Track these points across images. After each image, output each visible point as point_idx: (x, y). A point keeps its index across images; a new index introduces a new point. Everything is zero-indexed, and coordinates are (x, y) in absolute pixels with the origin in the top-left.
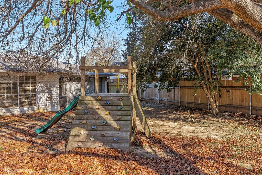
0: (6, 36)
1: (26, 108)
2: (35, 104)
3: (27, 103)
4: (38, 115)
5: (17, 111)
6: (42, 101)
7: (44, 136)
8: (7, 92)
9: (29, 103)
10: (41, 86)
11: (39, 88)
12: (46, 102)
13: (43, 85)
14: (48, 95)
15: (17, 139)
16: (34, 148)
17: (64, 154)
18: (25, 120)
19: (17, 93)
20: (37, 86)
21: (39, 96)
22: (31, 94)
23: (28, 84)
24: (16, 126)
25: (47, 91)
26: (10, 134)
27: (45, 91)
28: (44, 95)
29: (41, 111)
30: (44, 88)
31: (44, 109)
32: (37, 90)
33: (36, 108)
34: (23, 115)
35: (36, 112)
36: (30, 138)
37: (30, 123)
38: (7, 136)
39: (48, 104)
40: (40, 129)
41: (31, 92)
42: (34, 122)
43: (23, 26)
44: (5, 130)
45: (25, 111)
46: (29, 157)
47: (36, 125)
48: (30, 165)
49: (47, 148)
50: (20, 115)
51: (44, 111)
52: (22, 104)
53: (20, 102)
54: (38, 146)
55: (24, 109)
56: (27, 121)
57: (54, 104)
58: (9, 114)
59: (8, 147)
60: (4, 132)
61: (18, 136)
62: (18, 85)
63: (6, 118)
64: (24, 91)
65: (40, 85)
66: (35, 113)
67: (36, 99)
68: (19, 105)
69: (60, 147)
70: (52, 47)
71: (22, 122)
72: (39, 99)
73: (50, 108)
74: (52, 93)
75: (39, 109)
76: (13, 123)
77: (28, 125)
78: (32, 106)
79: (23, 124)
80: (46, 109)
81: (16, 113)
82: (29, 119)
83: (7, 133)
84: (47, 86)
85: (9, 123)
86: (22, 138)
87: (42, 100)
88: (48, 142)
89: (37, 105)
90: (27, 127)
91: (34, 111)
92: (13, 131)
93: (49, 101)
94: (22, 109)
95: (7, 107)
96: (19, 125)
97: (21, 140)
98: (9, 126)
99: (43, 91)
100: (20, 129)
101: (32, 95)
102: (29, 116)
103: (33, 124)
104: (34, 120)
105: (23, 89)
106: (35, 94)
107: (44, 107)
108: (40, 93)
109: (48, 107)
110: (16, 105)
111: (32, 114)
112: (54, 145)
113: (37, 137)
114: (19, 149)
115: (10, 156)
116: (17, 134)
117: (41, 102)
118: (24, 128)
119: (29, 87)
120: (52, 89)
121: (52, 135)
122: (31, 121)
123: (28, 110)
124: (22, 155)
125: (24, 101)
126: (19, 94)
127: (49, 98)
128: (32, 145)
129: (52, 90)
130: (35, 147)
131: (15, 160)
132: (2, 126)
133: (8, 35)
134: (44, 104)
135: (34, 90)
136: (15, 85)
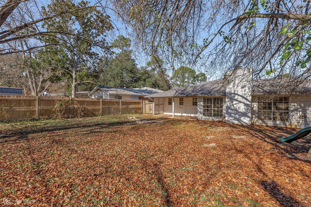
0: (258, 74)
1: (278, 122)
2: (287, 120)
3: (280, 118)
4: (288, 130)
5: (270, 123)
6: (295, 119)
7: (288, 145)
8: (263, 109)
9: (281, 118)
10: (294, 106)
11: (292, 107)
12: (299, 119)
13: (296, 105)
14: (302, 114)
15: (265, 141)
16: (275, 149)
17: (301, 161)
18: (275, 130)
19: (271, 110)
20: (290, 105)
21: (291, 114)
22: (283, 111)
23: (281, 104)
24: (267, 133)
25: (300, 110)
26: (261, 137)
27: (299, 110)
28: (297, 114)
29: (293, 127)
30: (297, 107)
31: (296, 126)
32: (290, 108)
33: (288, 124)
34: (275, 127)
35: (288, 127)
36: (275, 143)
37: (279, 134)
38: (259, 138)
39: (301, 122)
40: (285, 139)
41: (284, 110)
42: (283, 134)
43: (270, 64)
44: (259, 134)
45: (277, 125)
46: (270, 153)
47: (284, 136)
48: (269, 157)
49: (287, 152)
50: (273, 127)
51: (297, 127)
52: (275, 119)
53: (273, 117)
54: (279, 149)
55: (277, 122)
56: (277, 132)
57: (308, 122)
58: (264, 124)
59: (257, 143)
60: (258, 135)
61: (267, 140)
62: (272, 103)
63: (261, 127)
64: (277, 108)
65: (292, 104)
66: (286, 127)
67: (288, 116)
68: (272, 119)
69: (300, 156)
70: (305, 71)
71: (273, 131)
72: (291, 116)
73: (303, 126)
74: (306, 112)
75: (291, 125)
76: (265, 131)
77: (277, 135)
78: (284, 121)
79: (272, 133)
80: (299, 126)
81: (269, 125)
82: (279, 131)
83: (260, 136)
84: (300, 106)
85: (262, 130)
86: (270, 141)
87: (294, 117)
88: (290, 149)
89: (289, 121)
90: (276, 136)
91: (286, 125)
92: (264, 136)
93: (302, 119)
94: (275, 122)
95: (263, 119)
96: (269, 133)
97: (268, 142)
98: (262, 132)
99: (296, 110)
100: (269, 136)
101: (285, 112)
102: (280, 129)
103: (281, 135)
104: (284, 132)
105: (277, 107)
106: (287, 111)
107: (296, 123)
108: (292, 111)
109: (301, 125)
110: (270, 119)
111: (284, 127)
112: (294, 152)
113: (282, 144)
114: (264, 146)
115: (258, 148)
116: (266, 138)
117: (293, 119)
118: (273, 136)
119: (283, 106)
120: (306, 108)
121: (296, 146)
122: (280, 132)
123: (280, 124)
124: (266, 150)
125: (277, 117)
126: (272, 111)
127: (302, 116)
128: (275, 148)
129: (307, 110)
130: (277, 149)
131: (260, 151)
132: (258, 131)
133: (259, 73)
134: (296, 122)
135: (287, 109)
136: (270, 104)
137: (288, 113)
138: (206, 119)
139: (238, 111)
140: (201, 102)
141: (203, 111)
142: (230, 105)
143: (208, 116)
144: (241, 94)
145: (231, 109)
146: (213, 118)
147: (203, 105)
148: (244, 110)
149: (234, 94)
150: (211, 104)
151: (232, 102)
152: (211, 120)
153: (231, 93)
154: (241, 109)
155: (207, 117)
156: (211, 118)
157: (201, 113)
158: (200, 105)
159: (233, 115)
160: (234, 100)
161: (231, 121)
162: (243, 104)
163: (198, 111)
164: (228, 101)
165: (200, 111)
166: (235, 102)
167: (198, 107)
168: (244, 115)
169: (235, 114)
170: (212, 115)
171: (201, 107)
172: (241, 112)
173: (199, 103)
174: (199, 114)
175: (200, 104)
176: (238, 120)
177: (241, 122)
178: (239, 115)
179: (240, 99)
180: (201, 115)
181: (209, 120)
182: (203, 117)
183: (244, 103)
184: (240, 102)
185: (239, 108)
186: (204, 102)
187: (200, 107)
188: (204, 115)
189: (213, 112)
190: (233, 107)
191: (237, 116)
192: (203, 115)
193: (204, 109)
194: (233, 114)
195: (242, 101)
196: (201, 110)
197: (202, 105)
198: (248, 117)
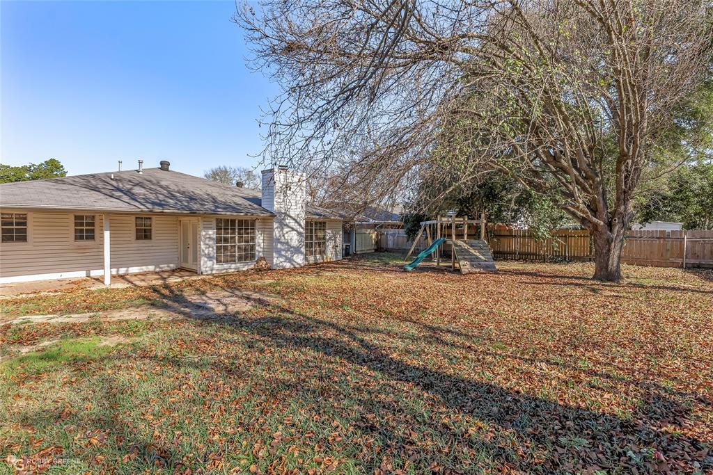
2: (324, 252)
9: (320, 251)
11: (327, 235)
12: (332, 250)
13: (330, 232)
14: (334, 242)
19: (313, 240)
21: (327, 244)
22: (322, 241)
27: (332, 238)
28: (331, 243)
30: (331, 235)
31: (330, 258)
32: (326, 237)
33: (325, 257)
41: (322, 239)
45: (317, 260)
51: (331, 260)
52: (315, 253)
53: (314, 250)
55: (317, 257)
58: (306, 263)
62: (314, 231)
64: (317, 238)
65: (328, 232)
67: (325, 247)
72: (327, 247)
73: (335, 257)
75: (327, 258)
78: (322, 254)
80: (332, 258)
81: (312, 261)
84: (333, 233)
89: (326, 253)
91: (324, 260)
94: (315, 258)
99: (330, 238)
105: (317, 236)
107: (330, 255)
108: (328, 240)
110: (312, 253)
117: (328, 250)
119: (321, 234)
123: (319, 259)
125: (317, 250)
126: (314, 242)
129: (336, 238)
135: (324, 238)
137: (324, 242)
138: (221, 270)
139: (290, 245)
140: (211, 228)
141: (215, 251)
142: (280, 236)
143: (227, 262)
144: (293, 216)
145: (281, 243)
146: (238, 265)
147: (214, 236)
148: (297, 243)
149: (285, 214)
150: (234, 233)
151: (282, 229)
152: (233, 270)
153: (280, 213)
154: (294, 241)
155: (225, 266)
156: (233, 266)
157: (210, 258)
158: (208, 236)
159: (283, 253)
160: (285, 225)
161: (281, 264)
162: (295, 232)
163: (203, 253)
164: (277, 228)
165: (206, 252)
166: (286, 230)
167: (202, 243)
168: (297, 250)
169: (286, 252)
170: (237, 258)
171: (211, 243)
172: (293, 247)
173: (204, 233)
174: (206, 259)
175: (206, 234)
176: (290, 260)
177: (294, 263)
178: (292, 252)
179: (293, 224)
180: (211, 262)
181: (230, 271)
182: (216, 266)
183: (297, 231)
184: (293, 230)
185: (291, 239)
186: (218, 229)
187: (207, 242)
188: (218, 261)
189: (237, 251)
190: (283, 238)
191: (289, 254)
192: (215, 261)
193: (217, 247)
194: (283, 250)
195: (294, 227)
196: (211, 249)
197: (212, 236)
198: (302, 253)
